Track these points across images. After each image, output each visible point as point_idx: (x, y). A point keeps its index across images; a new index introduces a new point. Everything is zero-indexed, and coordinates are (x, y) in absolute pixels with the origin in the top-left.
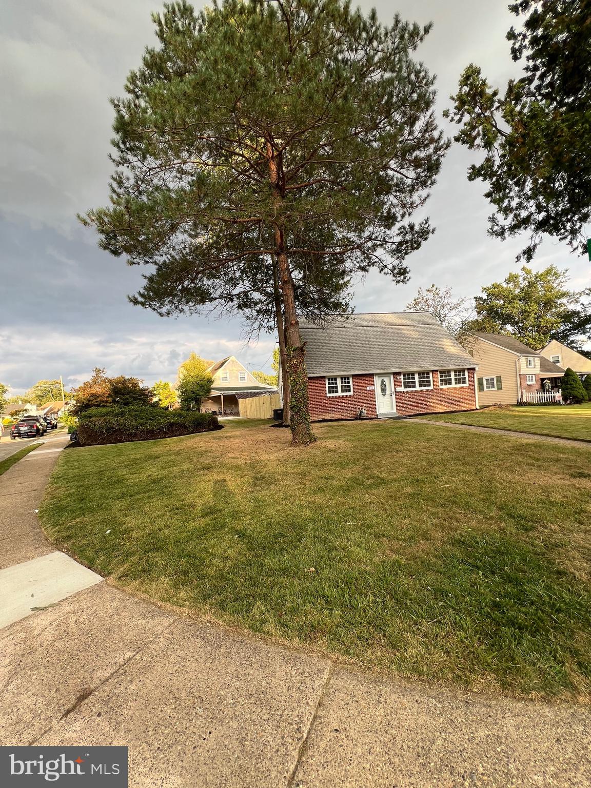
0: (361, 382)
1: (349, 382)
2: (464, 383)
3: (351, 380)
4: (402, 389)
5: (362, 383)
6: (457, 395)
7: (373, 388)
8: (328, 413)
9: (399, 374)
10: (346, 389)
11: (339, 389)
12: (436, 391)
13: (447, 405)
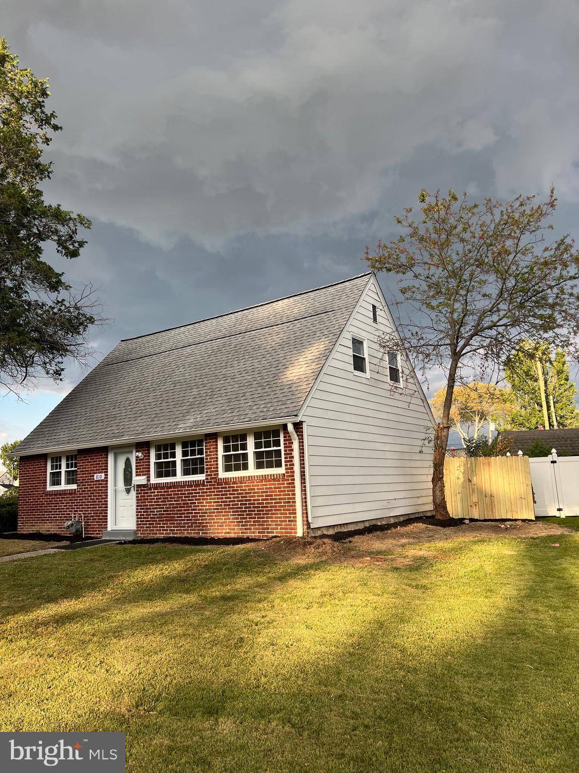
0: (88, 464)
1: (76, 465)
2: (279, 464)
5: (89, 467)
6: (257, 496)
7: (103, 476)
10: (72, 477)
11: (63, 477)
12: (213, 485)
13: (232, 522)
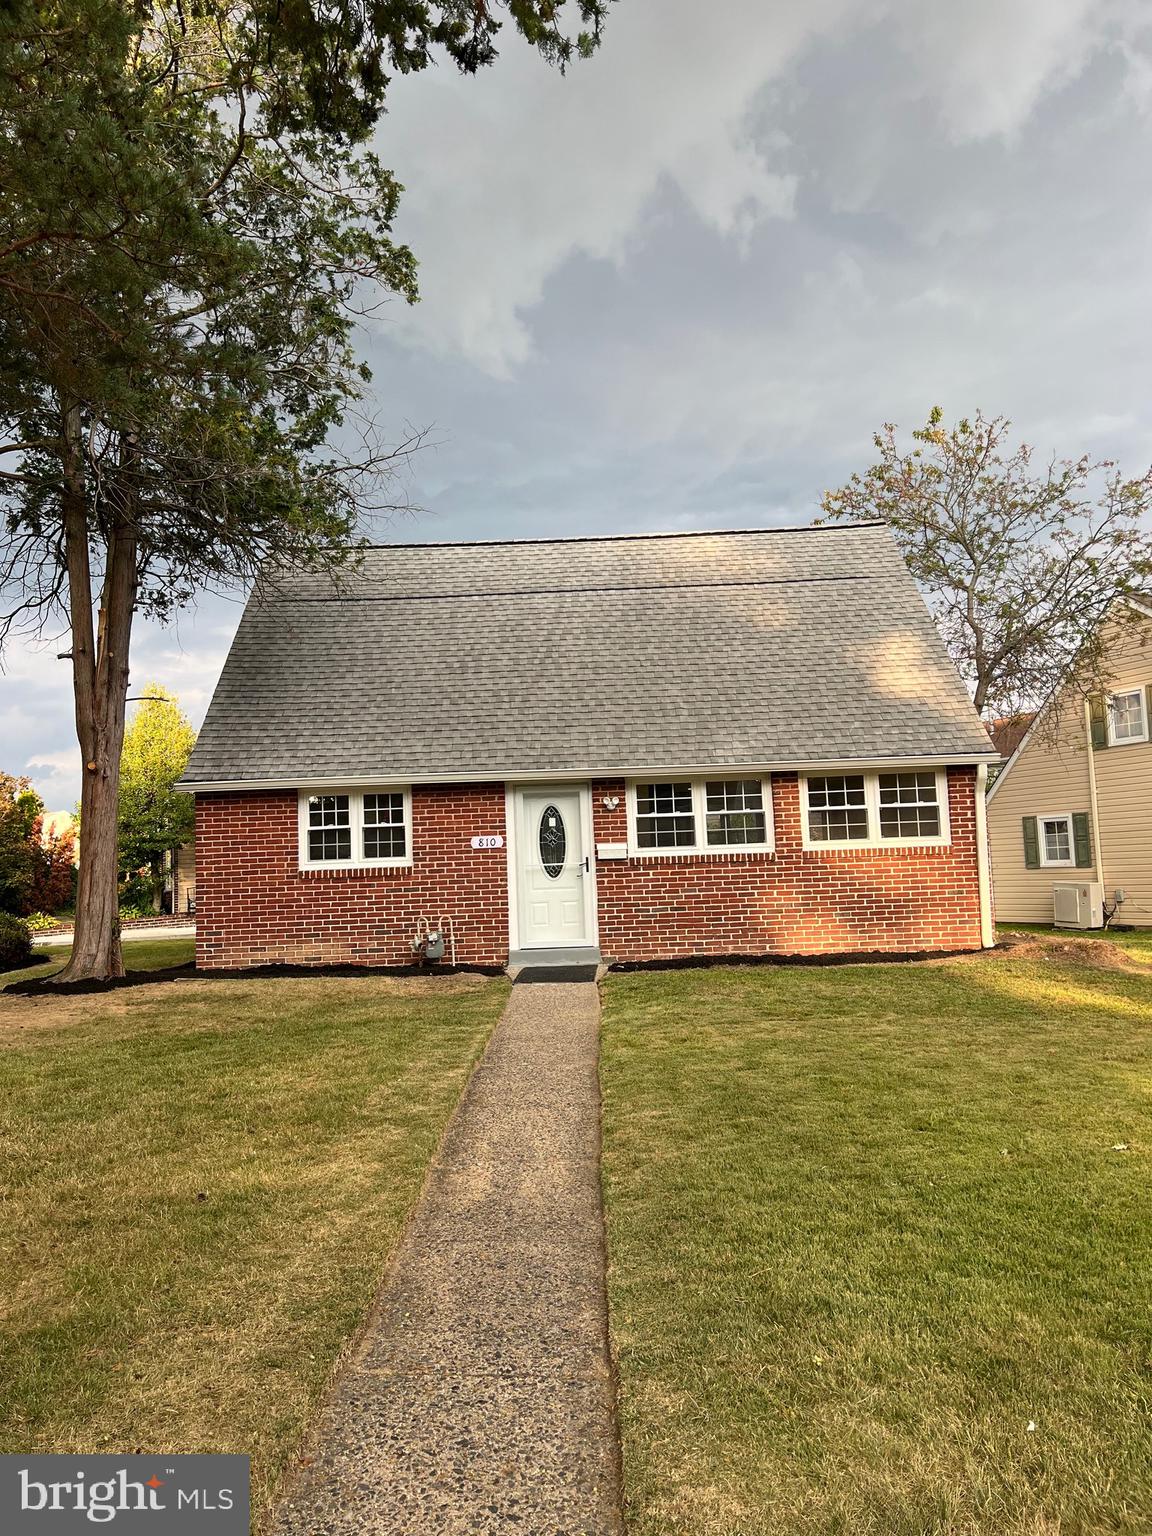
0: (448, 816)
1: (398, 817)
2: (933, 830)
3: (407, 808)
4: (630, 848)
5: (452, 821)
6: (893, 883)
7: (499, 841)
8: (298, 937)
9: (616, 785)
10: (382, 842)
11: (357, 842)
12: (792, 862)
13: (839, 927)
